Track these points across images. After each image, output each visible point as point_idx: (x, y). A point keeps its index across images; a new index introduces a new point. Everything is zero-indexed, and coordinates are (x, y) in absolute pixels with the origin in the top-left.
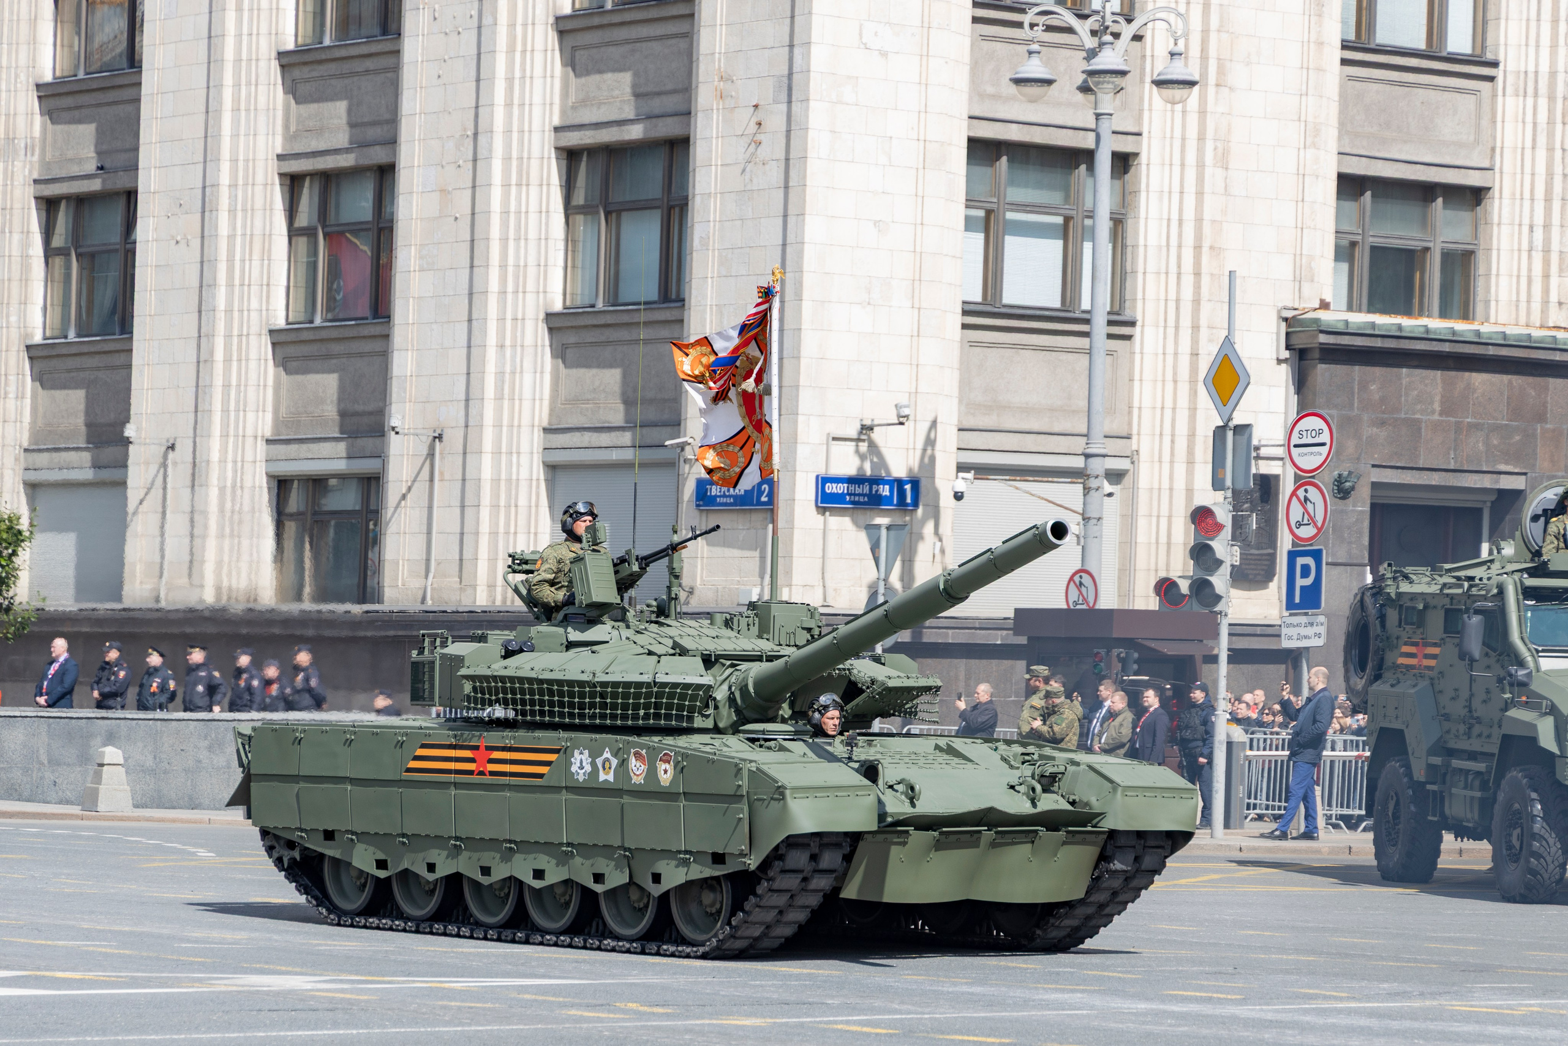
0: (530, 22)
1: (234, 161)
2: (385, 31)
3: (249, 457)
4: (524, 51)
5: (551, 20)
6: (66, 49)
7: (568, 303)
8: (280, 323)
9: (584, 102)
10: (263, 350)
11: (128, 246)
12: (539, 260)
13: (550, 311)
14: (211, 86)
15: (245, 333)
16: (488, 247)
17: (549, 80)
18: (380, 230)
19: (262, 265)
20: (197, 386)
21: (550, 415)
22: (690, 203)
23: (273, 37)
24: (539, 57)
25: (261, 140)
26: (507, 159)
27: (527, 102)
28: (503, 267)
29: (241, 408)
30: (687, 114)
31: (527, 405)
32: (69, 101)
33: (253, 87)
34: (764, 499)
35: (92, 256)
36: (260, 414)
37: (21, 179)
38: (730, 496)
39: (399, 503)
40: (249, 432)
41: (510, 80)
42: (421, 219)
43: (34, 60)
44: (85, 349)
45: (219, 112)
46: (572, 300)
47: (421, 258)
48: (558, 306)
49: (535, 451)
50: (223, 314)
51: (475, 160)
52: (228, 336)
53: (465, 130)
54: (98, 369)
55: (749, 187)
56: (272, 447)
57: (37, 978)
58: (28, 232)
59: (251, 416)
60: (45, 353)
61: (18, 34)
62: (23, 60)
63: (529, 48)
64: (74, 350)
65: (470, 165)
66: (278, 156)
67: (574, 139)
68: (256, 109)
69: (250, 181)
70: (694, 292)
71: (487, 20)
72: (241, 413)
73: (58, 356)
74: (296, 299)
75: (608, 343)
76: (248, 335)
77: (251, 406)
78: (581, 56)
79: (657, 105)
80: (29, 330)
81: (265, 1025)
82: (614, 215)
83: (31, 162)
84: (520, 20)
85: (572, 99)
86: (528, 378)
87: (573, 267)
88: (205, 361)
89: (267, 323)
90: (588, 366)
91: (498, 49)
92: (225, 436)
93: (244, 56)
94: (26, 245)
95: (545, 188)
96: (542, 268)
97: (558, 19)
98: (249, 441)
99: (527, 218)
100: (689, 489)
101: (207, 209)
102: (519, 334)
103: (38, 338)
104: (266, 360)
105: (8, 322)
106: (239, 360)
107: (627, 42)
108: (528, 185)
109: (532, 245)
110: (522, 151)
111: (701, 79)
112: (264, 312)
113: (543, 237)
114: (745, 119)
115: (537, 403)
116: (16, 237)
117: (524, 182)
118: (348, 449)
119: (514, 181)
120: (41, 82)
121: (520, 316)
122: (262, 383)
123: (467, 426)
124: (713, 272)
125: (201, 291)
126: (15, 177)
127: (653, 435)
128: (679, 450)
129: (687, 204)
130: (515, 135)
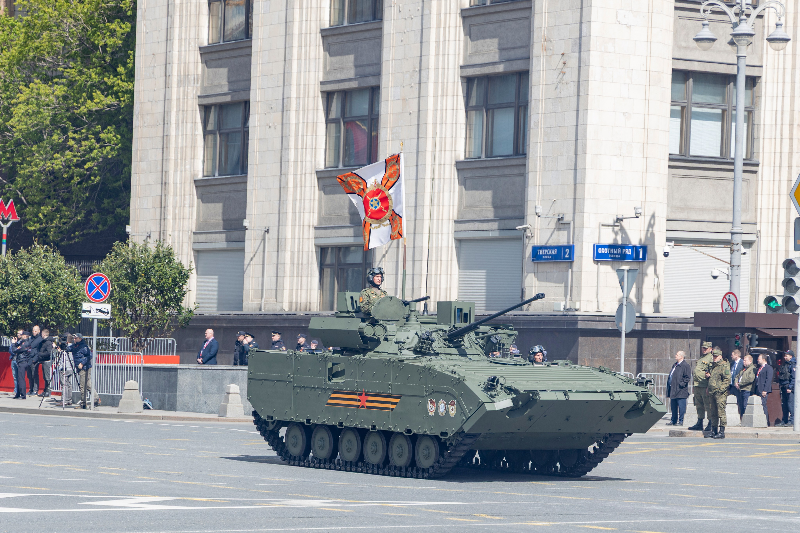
0: (448, 12)
1: (299, 85)
2: (374, 18)
3: (306, 236)
4: (445, 27)
5: (459, 11)
6: (214, 29)
7: (467, 156)
8: (322, 167)
9: (475, 53)
10: (313, 181)
11: (245, 129)
12: (452, 135)
13: (458, 160)
14: (287, 47)
15: (304, 173)
16: (426, 128)
17: (457, 42)
18: (372, 120)
19: (312, 138)
20: (280, 200)
21: (458, 214)
22: (529, 104)
23: (318, 22)
24: (452, 30)
25: (312, 74)
26: (436, 83)
27: (447, 53)
28: (434, 138)
29: (302, 211)
30: (527, 58)
31: (446, 209)
32: (216, 56)
33: (308, 48)
34: (567, 256)
35: (227, 134)
36: (312, 214)
37: (192, 96)
38: (549, 255)
39: (382, 259)
40: (306, 223)
41: (438, 42)
42: (393, 114)
43: (198, 35)
44: (224, 182)
45: (291, 60)
46: (469, 154)
47: (393, 134)
48: (462, 158)
49: (450, 232)
50: (293, 163)
51: (420, 83)
52: (295, 175)
53: (415, 68)
54: (230, 191)
55: (559, 96)
56: (317, 231)
57: (184, 500)
58: (195, 123)
59: (307, 215)
60: (203, 184)
61: (190, 22)
62: (193, 35)
63: (447, 26)
64: (218, 182)
65: (417, 86)
66: (321, 82)
67: (470, 72)
68: (309, 59)
69: (307, 96)
70: (531, 150)
71: (426, 12)
72: (302, 214)
73: (210, 185)
74: (329, 155)
75: (487, 176)
76: (305, 174)
77: (307, 210)
78: (474, 29)
79: (512, 54)
80: (196, 172)
81: (296, 525)
82: (491, 111)
83: (196, 87)
84: (443, 12)
85: (469, 51)
86: (446, 195)
87: (470, 138)
88: (284, 187)
89: (315, 168)
90: (477, 189)
91: (431, 26)
92: (294, 225)
93: (304, 32)
94: (194, 129)
95: (455, 97)
96: (454, 138)
97: (463, 11)
98: (306, 228)
99: (446, 113)
100: (529, 251)
101: (285, 110)
102: (442, 172)
103: (200, 177)
104: (314, 187)
105: (185, 168)
106: (301, 187)
107: (497, 22)
108: (447, 96)
109: (449, 127)
110: (444, 79)
111: (535, 40)
112: (313, 162)
113: (454, 122)
114: (557, 61)
115: (451, 207)
116: (189, 125)
117: (445, 94)
118: (354, 232)
119: (440, 94)
120: (202, 46)
121: (442, 163)
122: (312, 198)
123: (415, 220)
124: (541, 140)
125: (282, 152)
126: (189, 95)
127: (509, 224)
128: (523, 231)
129: (528, 105)
130: (440, 71)
